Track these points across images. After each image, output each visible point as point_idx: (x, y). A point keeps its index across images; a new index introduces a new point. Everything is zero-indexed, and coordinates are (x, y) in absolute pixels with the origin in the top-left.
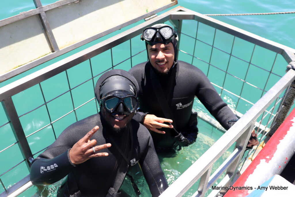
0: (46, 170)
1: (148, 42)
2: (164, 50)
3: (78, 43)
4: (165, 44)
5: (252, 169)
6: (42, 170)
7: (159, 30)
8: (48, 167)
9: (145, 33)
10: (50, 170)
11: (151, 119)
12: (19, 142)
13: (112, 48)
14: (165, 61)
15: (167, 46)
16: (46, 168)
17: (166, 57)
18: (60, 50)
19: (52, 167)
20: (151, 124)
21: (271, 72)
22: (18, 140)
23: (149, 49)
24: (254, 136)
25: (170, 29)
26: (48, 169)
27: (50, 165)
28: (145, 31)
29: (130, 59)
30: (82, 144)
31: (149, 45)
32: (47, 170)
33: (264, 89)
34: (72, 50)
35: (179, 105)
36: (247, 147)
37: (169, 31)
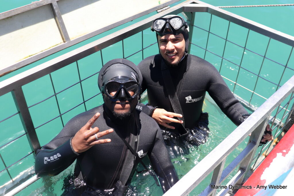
0: (49, 160)
1: (158, 33)
2: (174, 41)
3: (90, 34)
4: (175, 34)
5: (268, 162)
6: (46, 160)
7: (169, 21)
8: (51, 157)
9: (155, 23)
10: (53, 160)
11: (160, 113)
12: (28, 134)
13: (124, 40)
14: (175, 52)
15: (178, 36)
16: (49, 158)
17: (176, 48)
18: (71, 40)
19: (55, 157)
20: (160, 118)
22: (27, 132)
23: (159, 40)
24: (268, 130)
25: (180, 20)
26: (52, 159)
27: (53, 155)
28: (155, 22)
29: (142, 51)
30: (85, 132)
31: (159, 36)
32: (51, 161)
34: (83, 41)
35: (189, 98)
36: (261, 142)
37: (179, 22)
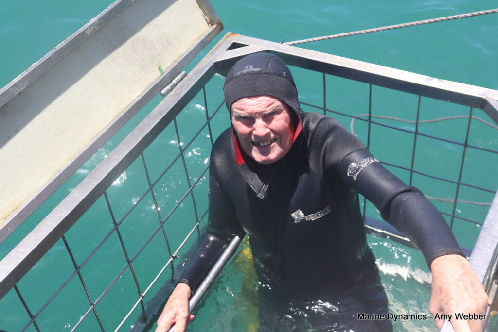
21: (466, 145)
33: (459, 180)
